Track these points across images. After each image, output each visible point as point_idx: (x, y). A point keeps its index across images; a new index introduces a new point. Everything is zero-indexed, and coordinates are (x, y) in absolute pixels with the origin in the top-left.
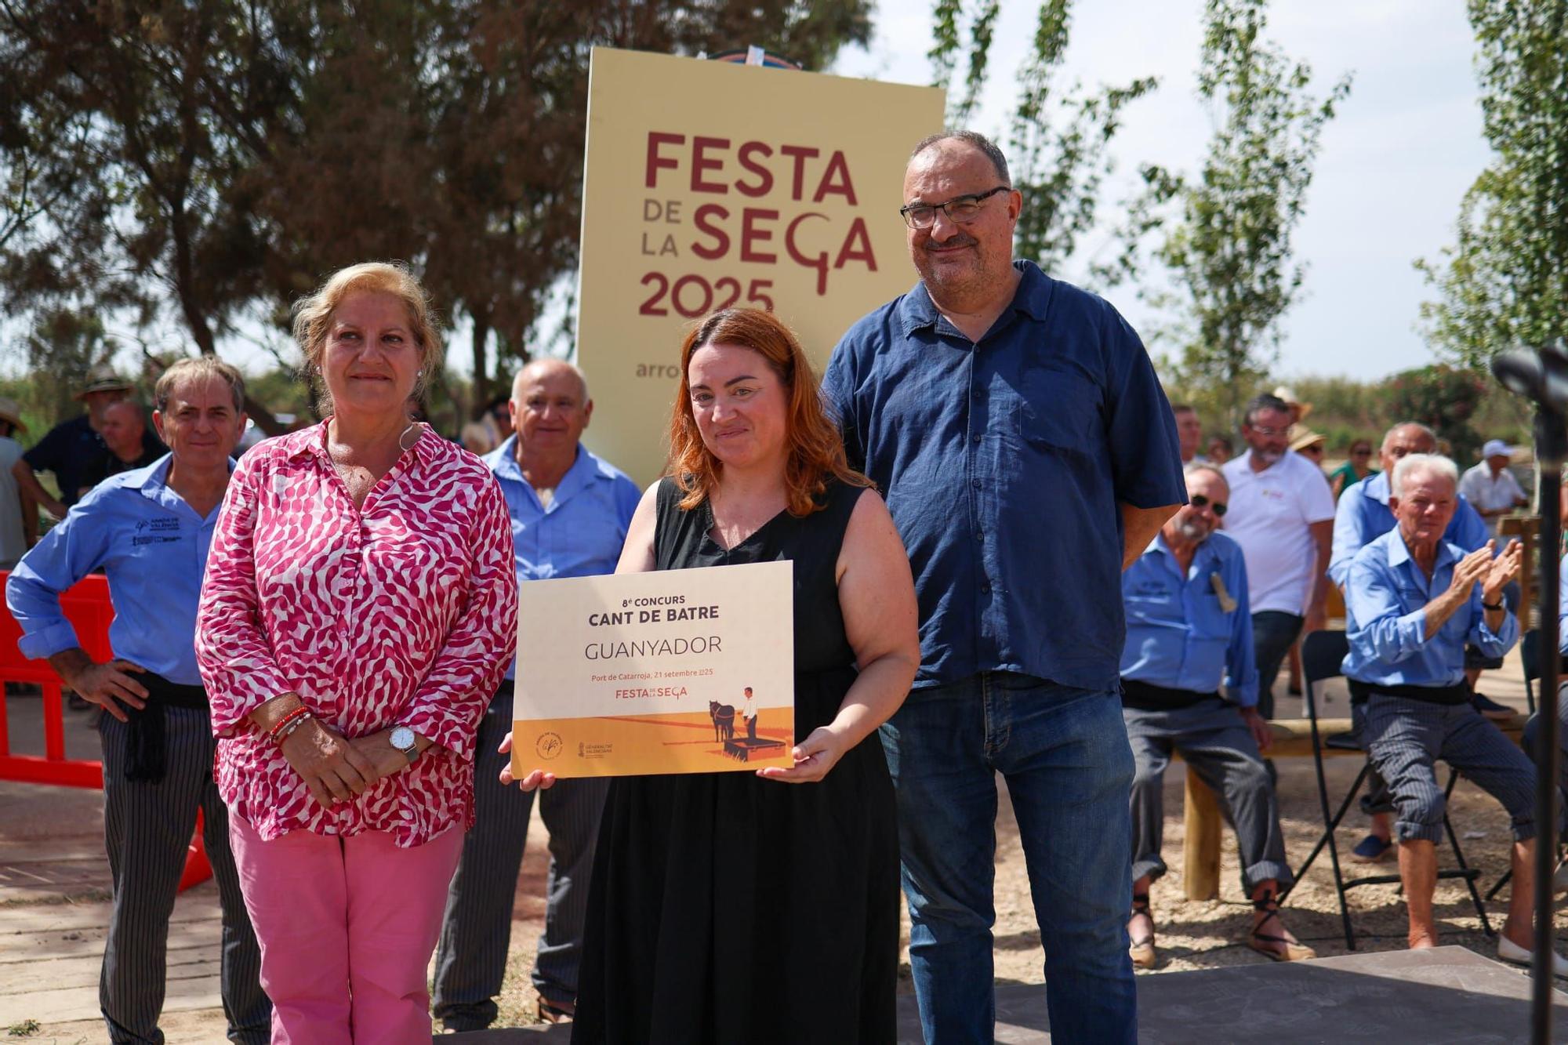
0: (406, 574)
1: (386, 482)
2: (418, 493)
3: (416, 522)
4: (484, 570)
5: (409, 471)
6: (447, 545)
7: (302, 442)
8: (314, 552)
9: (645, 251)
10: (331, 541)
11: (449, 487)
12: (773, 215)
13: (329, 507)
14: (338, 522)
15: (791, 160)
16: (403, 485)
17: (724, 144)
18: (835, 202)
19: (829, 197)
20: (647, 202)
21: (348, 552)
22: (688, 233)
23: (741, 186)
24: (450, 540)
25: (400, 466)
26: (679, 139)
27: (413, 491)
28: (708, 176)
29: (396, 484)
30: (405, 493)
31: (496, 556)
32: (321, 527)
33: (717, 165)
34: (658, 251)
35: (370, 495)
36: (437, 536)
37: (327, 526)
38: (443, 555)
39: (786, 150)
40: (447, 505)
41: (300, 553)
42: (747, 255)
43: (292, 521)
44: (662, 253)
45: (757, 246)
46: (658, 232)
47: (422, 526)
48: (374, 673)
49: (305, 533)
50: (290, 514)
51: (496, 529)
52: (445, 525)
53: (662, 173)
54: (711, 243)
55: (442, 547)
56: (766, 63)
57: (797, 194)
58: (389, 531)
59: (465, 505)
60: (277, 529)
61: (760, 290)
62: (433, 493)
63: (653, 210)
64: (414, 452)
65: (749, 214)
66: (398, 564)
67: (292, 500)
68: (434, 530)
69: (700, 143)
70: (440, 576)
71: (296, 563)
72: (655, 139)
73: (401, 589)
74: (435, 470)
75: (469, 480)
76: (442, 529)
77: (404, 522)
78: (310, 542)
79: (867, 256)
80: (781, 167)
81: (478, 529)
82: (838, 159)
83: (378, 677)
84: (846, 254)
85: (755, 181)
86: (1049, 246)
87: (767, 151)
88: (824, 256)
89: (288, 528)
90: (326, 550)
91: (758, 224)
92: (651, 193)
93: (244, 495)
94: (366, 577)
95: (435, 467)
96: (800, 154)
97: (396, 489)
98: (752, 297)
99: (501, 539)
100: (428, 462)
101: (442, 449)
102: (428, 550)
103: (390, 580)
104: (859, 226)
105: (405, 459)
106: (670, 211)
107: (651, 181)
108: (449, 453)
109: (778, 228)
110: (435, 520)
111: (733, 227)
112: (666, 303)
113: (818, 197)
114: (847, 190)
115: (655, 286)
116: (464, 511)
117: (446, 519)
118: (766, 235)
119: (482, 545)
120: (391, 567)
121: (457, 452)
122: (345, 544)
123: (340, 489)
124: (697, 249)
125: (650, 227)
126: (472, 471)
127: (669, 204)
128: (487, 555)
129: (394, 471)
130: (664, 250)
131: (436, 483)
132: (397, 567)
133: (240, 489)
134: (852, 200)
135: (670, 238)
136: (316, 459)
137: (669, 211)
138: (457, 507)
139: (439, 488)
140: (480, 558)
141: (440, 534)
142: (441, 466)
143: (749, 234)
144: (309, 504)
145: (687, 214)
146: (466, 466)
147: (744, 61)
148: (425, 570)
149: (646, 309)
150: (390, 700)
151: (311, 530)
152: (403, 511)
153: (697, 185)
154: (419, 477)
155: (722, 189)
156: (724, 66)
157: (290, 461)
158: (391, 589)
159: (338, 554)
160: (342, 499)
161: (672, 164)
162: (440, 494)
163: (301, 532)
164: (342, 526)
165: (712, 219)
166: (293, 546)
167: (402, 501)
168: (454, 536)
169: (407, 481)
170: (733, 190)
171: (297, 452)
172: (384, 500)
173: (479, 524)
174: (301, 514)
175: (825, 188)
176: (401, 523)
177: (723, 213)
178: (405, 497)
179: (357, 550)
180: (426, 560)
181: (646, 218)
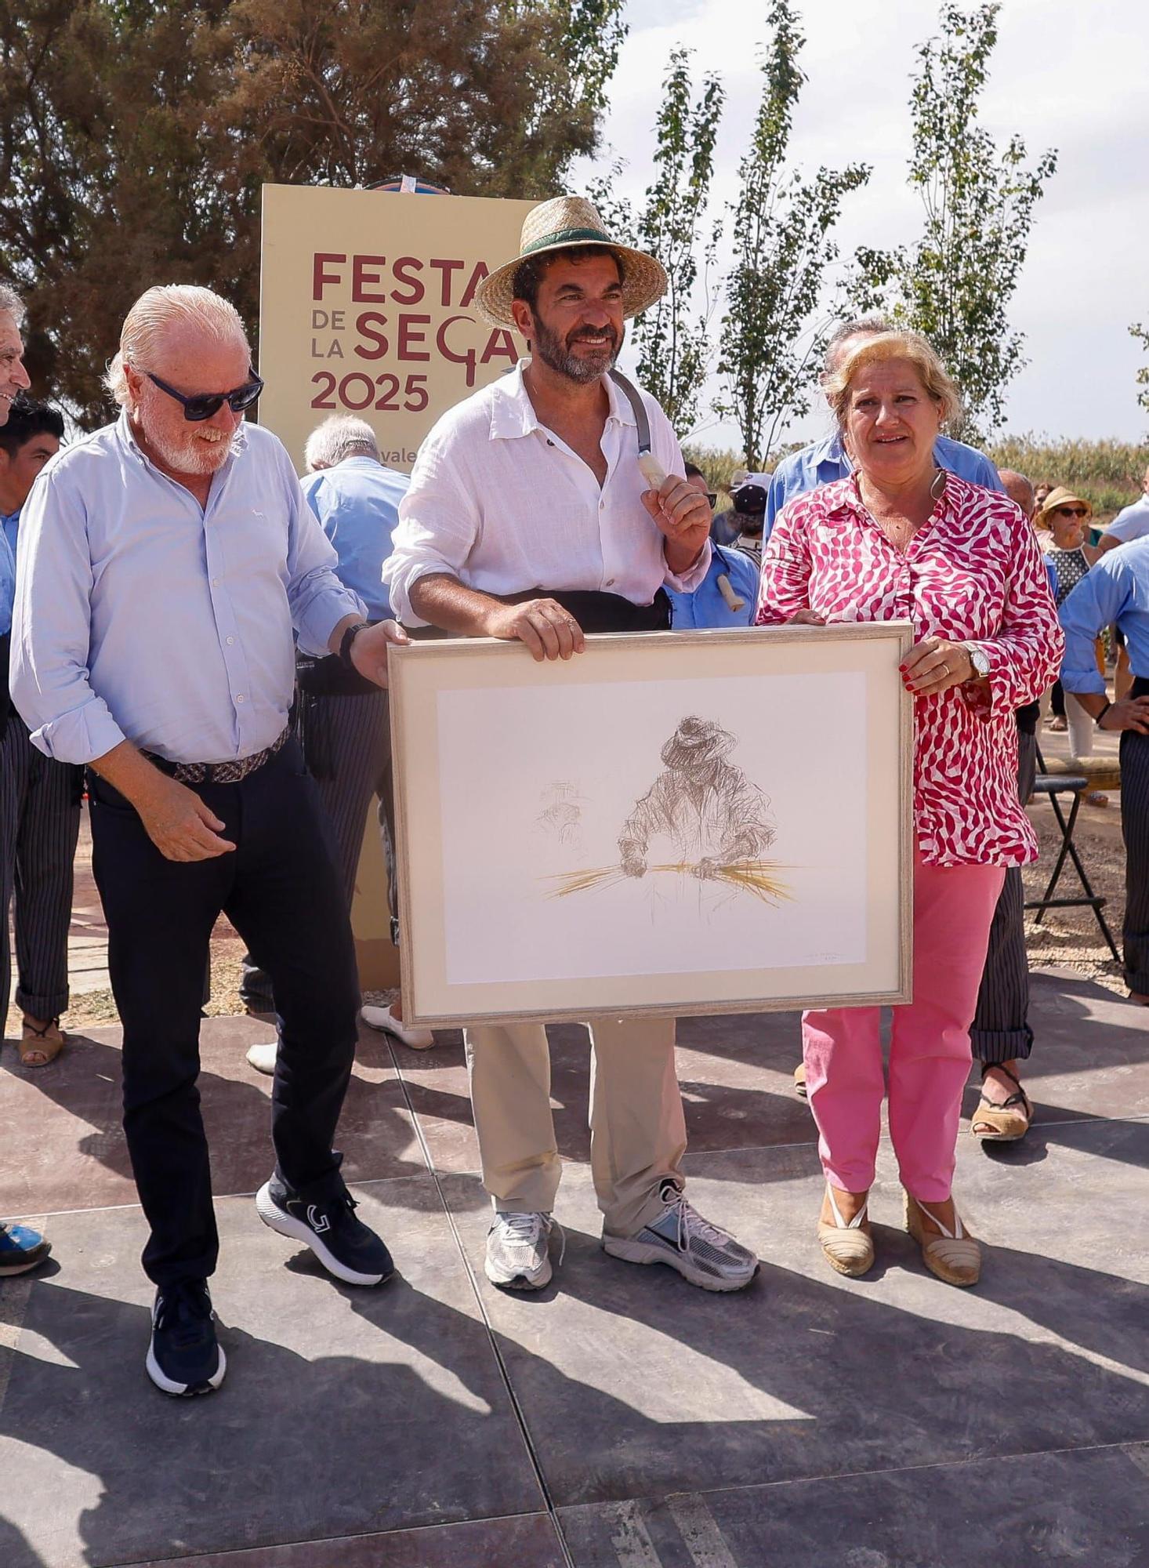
0: (960, 609)
1: (926, 530)
2: (955, 536)
3: (960, 562)
4: (1021, 600)
5: (943, 517)
6: (991, 580)
7: (837, 498)
8: (868, 595)
9: (314, 355)
10: (883, 584)
11: (983, 524)
12: (425, 319)
13: (877, 555)
14: (887, 568)
15: (439, 272)
16: (940, 530)
17: (381, 261)
20: (315, 312)
21: (899, 594)
22: (352, 338)
23: (396, 295)
24: (993, 575)
25: (937, 514)
26: (341, 259)
27: (950, 534)
28: (367, 288)
29: (935, 530)
30: (943, 536)
31: (1031, 587)
32: (871, 573)
33: (375, 279)
34: (326, 355)
35: (912, 542)
36: (981, 572)
37: (877, 572)
38: (989, 591)
39: (435, 263)
40: (984, 542)
41: (855, 594)
42: (403, 355)
43: (844, 567)
44: (329, 356)
45: (413, 346)
46: (326, 337)
47: (966, 565)
48: (946, 702)
49: (857, 577)
50: (840, 560)
51: (1030, 560)
52: (987, 561)
53: (326, 287)
54: (372, 345)
55: (986, 583)
56: (418, 190)
57: (446, 301)
58: (936, 573)
59: (1000, 542)
60: (831, 572)
61: (416, 384)
62: (969, 534)
63: (321, 319)
64: (945, 499)
65: (405, 320)
66: (952, 602)
67: (840, 548)
68: (978, 567)
69: (359, 261)
70: (989, 609)
71: (853, 603)
72: (320, 259)
73: (956, 624)
74: (967, 512)
75: (1001, 516)
76: (985, 566)
77: (949, 563)
78: (863, 586)
79: (510, 351)
80: (431, 279)
81: (1013, 562)
83: (950, 705)
84: (491, 350)
85: (408, 291)
86: (773, 330)
87: (418, 265)
88: (472, 353)
89: (840, 572)
90: (880, 593)
91: (412, 328)
92: (318, 305)
93: (791, 551)
94: (923, 615)
95: (966, 509)
96: (447, 267)
97: (935, 535)
98: (409, 390)
99: (1034, 571)
100: (959, 507)
101: (968, 491)
102: (976, 587)
103: (945, 616)
105: (939, 507)
106: (336, 318)
107: (318, 295)
108: (976, 495)
109: (430, 331)
110: (977, 558)
111: (390, 331)
112: (334, 397)
113: (465, 303)
115: (324, 383)
116: (1001, 549)
117: (986, 556)
118: (420, 337)
119: (1017, 576)
120: (945, 604)
121: (982, 492)
122: (896, 588)
123: (883, 539)
124: (360, 350)
125: (316, 333)
126: (1003, 506)
127: (334, 313)
128: (1023, 586)
129: (932, 519)
130: (332, 352)
131: (970, 524)
132: (951, 605)
133: (786, 546)
135: (336, 342)
136: (852, 511)
137: (334, 320)
138: (993, 543)
139: (974, 528)
140: (1017, 588)
141: (984, 570)
142: (972, 507)
143: (404, 336)
144: (857, 554)
145: (350, 321)
146: (996, 502)
147: (398, 189)
148: (978, 604)
149: (317, 403)
150: (963, 727)
151: (862, 575)
152: (945, 553)
153: (358, 296)
154: (953, 521)
155: (380, 299)
156: (380, 194)
157: (831, 514)
158: (947, 624)
159: (890, 596)
160: (887, 548)
161: (336, 279)
162: (976, 533)
163: (852, 576)
164: (891, 572)
165: (371, 325)
166: (847, 588)
167: (943, 544)
168: (996, 572)
169: (942, 525)
170: (388, 298)
171: (834, 508)
172: (926, 545)
173: (1013, 556)
174: (852, 561)
176: (946, 565)
177: (382, 320)
178: (944, 540)
179: (907, 591)
180: (976, 596)
181: (315, 326)
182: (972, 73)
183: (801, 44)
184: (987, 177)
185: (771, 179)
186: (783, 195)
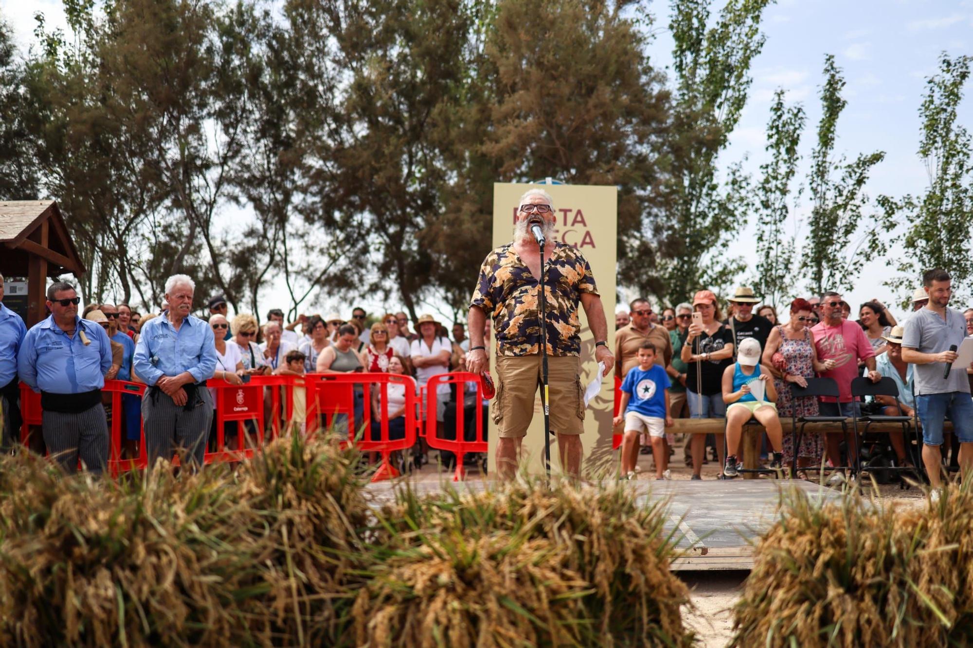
15: (562, 214)
18: (579, 226)
19: (576, 225)
39: (561, 210)
56: (552, 183)
57: (565, 224)
79: (592, 243)
82: (579, 212)
84: (584, 243)
96: (565, 211)
104: (588, 234)
113: (573, 225)
114: (583, 222)
134: (585, 225)
147: (545, 182)
175: (575, 222)
182: (953, 95)
183: (843, 84)
184: (965, 154)
185: (829, 159)
186: (836, 168)
